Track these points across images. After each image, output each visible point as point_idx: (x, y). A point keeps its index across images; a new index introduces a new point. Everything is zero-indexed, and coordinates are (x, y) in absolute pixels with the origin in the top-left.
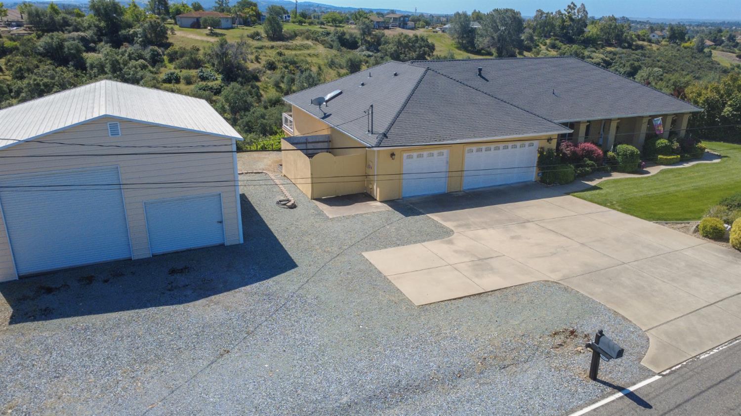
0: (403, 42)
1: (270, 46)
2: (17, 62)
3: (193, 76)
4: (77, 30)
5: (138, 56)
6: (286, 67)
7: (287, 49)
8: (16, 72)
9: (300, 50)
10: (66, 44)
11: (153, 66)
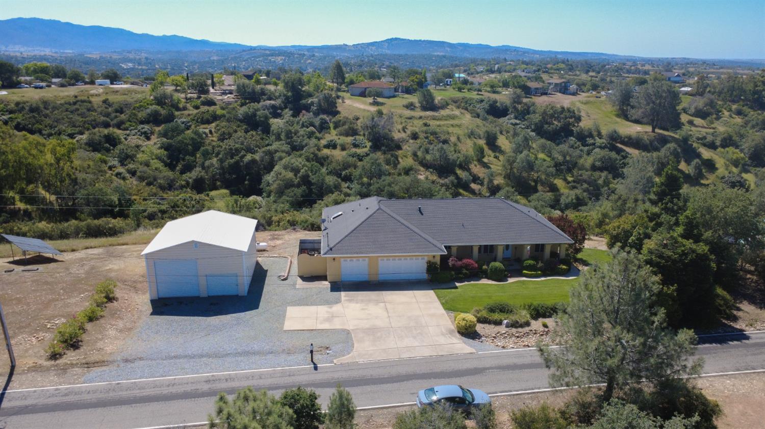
0: (548, 113)
1: (419, 116)
2: (223, 127)
3: (348, 143)
4: (270, 99)
5: (309, 124)
6: (427, 138)
7: (433, 119)
8: (221, 135)
9: (446, 120)
10: (258, 113)
11: (320, 133)
